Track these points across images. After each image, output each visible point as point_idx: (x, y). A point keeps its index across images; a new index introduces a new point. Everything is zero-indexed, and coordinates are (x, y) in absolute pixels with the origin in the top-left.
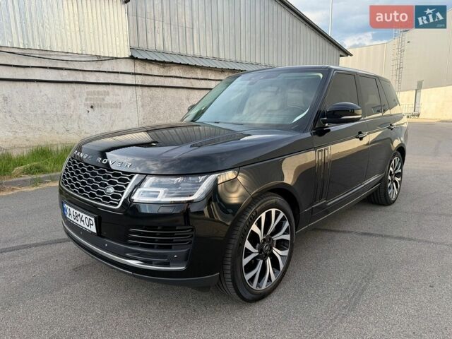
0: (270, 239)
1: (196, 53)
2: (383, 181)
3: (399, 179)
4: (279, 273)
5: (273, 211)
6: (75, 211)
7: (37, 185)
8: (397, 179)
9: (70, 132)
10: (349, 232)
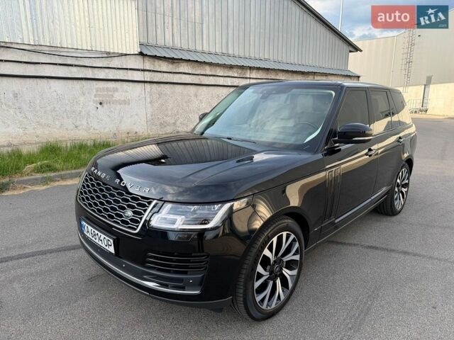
0: (281, 260)
1: (205, 49)
2: (390, 194)
3: (406, 190)
4: (288, 292)
5: (284, 234)
6: (93, 230)
7: (47, 184)
8: (404, 190)
9: (79, 128)
10: (354, 245)
